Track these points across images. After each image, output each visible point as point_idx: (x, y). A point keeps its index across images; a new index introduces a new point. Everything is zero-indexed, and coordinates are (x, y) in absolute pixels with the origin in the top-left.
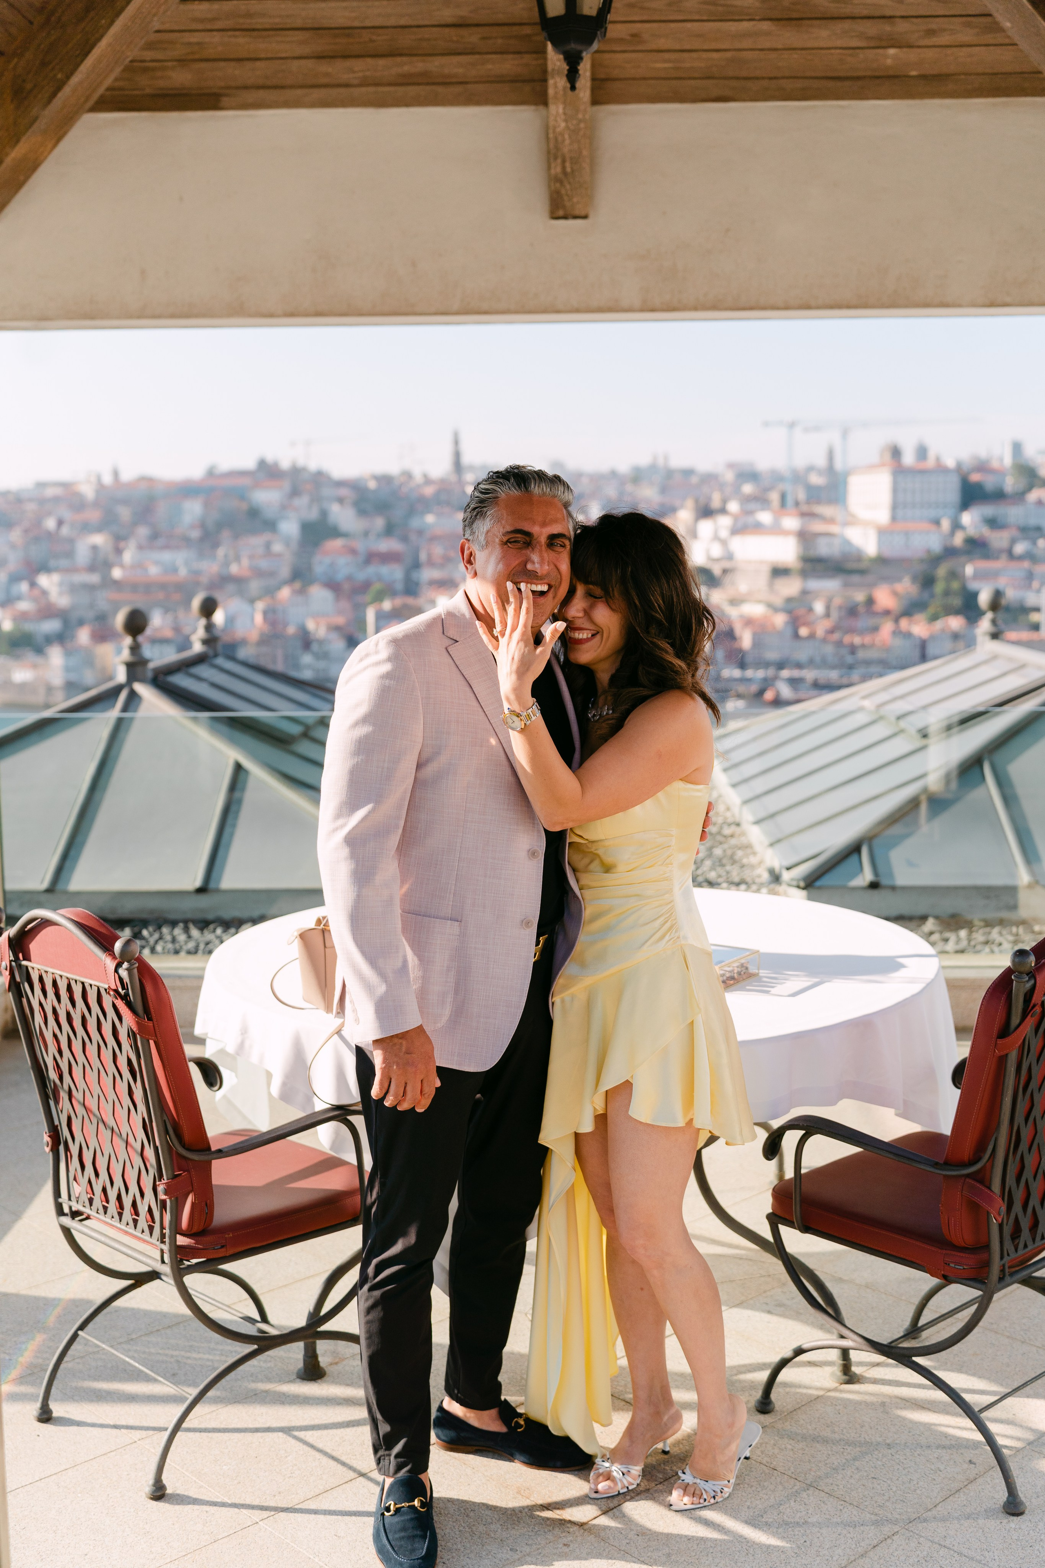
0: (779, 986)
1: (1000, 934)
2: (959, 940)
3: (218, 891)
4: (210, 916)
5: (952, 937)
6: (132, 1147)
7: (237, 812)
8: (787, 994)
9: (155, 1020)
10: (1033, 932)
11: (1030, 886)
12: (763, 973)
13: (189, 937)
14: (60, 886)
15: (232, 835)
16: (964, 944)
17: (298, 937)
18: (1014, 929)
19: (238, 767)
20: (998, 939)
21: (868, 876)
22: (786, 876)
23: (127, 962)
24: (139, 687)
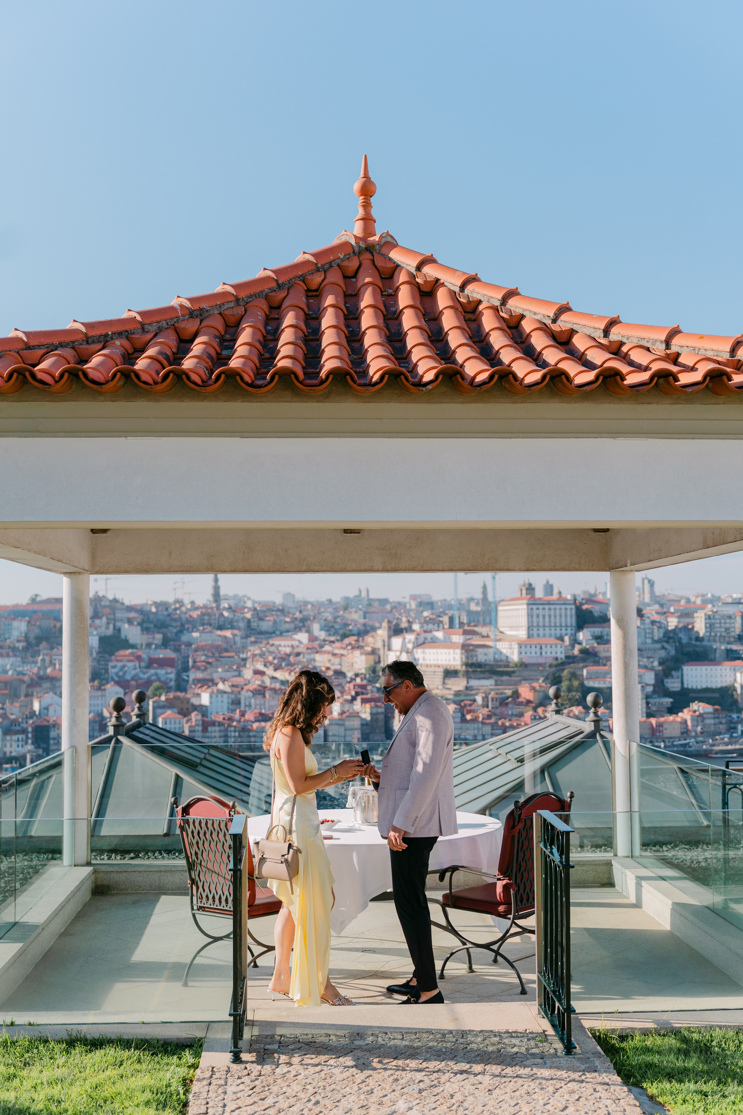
4: (170, 848)
14: (96, 834)
19: (177, 777)
24: (121, 738)
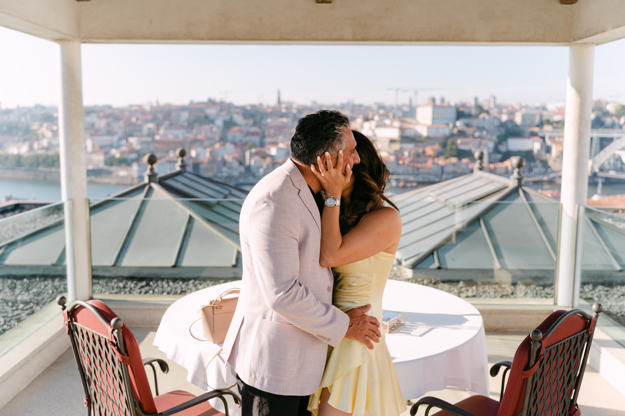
0: (414, 330)
1: (489, 288)
2: (473, 291)
3: (180, 267)
4: (178, 277)
5: (470, 290)
6: (121, 409)
7: (190, 235)
8: (418, 335)
9: (130, 356)
10: (501, 287)
11: (500, 269)
12: (407, 323)
13: (169, 285)
14: (118, 264)
15: (187, 244)
16: (475, 293)
17: (202, 310)
18: (494, 286)
19: (191, 218)
20: (489, 291)
21: (436, 264)
22: (404, 263)
23: (117, 329)
24: (154, 185)
